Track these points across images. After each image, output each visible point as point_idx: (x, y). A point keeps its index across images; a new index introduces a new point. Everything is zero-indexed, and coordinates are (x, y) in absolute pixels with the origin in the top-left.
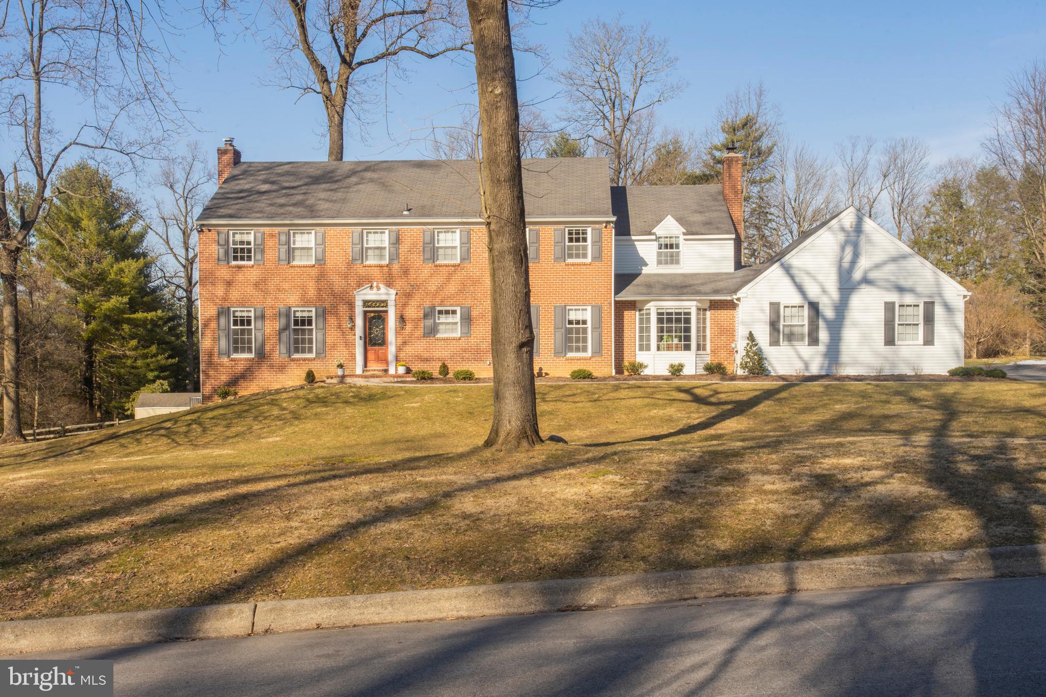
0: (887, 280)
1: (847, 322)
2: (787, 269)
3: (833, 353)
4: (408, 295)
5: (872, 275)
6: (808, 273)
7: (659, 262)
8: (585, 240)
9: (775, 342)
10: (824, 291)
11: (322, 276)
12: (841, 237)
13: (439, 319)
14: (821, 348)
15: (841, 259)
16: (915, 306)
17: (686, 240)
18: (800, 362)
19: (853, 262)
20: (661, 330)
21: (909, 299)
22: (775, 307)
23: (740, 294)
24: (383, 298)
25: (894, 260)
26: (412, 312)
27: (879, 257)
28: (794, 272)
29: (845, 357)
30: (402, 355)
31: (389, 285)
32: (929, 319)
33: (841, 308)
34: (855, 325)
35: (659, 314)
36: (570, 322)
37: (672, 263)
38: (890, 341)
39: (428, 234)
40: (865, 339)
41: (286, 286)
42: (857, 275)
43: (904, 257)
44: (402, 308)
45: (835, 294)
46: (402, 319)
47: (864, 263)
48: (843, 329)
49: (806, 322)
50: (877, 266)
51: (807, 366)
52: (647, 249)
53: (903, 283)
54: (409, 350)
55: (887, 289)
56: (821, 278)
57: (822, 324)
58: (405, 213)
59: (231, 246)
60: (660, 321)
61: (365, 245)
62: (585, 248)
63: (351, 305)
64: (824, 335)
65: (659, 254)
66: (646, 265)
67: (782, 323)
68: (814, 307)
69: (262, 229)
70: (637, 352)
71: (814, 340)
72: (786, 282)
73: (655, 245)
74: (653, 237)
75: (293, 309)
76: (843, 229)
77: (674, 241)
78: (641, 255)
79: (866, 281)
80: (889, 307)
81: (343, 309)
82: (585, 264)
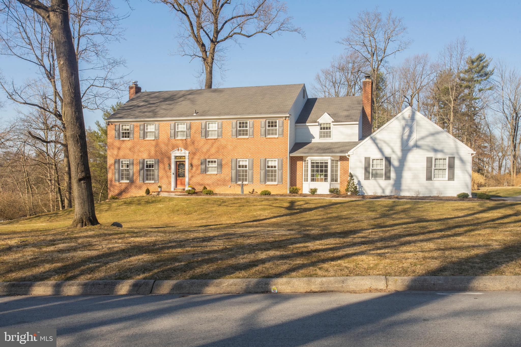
0: (428, 146)
1: (406, 168)
2: (374, 140)
3: (398, 185)
4: (194, 154)
5: (419, 143)
6: (385, 142)
7: (321, 137)
8: (276, 126)
9: (367, 178)
10: (393, 152)
11: (157, 145)
12: (403, 123)
13: (208, 165)
14: (392, 182)
15: (403, 134)
16: (444, 159)
17: (334, 125)
18: (380, 189)
19: (410, 136)
20: (313, 171)
21: (439, 156)
22: (367, 160)
23: (349, 153)
24: (183, 155)
25: (433, 134)
26: (196, 162)
27: (423, 133)
28: (378, 141)
29: (404, 187)
30: (191, 182)
31: (186, 149)
32: (451, 167)
33: (403, 160)
34: (410, 169)
35: (312, 163)
36: (268, 167)
37: (327, 137)
38: (429, 178)
39: (203, 124)
40: (415, 177)
41: (142, 149)
42: (411, 143)
43: (438, 133)
44: (191, 159)
45: (399, 153)
46: (191, 165)
47: (415, 137)
48: (403, 171)
49: (384, 168)
50: (423, 138)
51: (384, 191)
52: (314, 130)
53: (437, 147)
54: (194, 180)
55: (428, 151)
56: (392, 144)
57: (392, 169)
58: (195, 114)
59: (121, 131)
60: (313, 166)
61: (176, 130)
62: (276, 130)
63: (169, 158)
64: (393, 175)
65: (321, 132)
66: (314, 138)
67: (371, 168)
68: (388, 160)
69: (133, 123)
70: (303, 182)
71: (388, 177)
72: (374, 147)
73: (319, 127)
74: (317, 124)
75: (146, 160)
76: (404, 119)
77: (328, 126)
78: (311, 133)
79: (416, 146)
80: (429, 160)
81: (166, 160)
82: (275, 138)
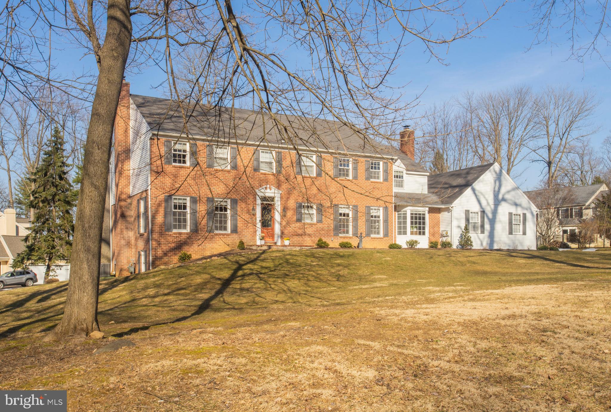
0: (511, 200)
1: (497, 220)
2: (474, 191)
5: (507, 196)
6: (482, 194)
8: (379, 168)
10: (488, 204)
12: (495, 176)
13: (303, 211)
14: (487, 233)
15: (494, 188)
16: (519, 215)
17: (406, 174)
18: (479, 242)
19: (499, 189)
20: (412, 223)
22: (467, 212)
23: (453, 205)
24: (273, 195)
26: (291, 206)
27: (509, 188)
28: (477, 192)
29: (496, 239)
32: (524, 222)
33: (495, 212)
34: (500, 222)
35: (412, 214)
36: (372, 216)
37: (400, 186)
38: (511, 232)
42: (500, 197)
44: (285, 201)
45: (493, 207)
46: (285, 209)
47: (503, 190)
48: (496, 224)
49: (479, 221)
50: (508, 192)
51: (482, 244)
53: (518, 202)
55: (511, 205)
56: (487, 197)
58: (283, 141)
59: (173, 152)
60: (412, 218)
61: (261, 160)
62: (378, 173)
63: (254, 199)
64: (487, 227)
67: (470, 220)
68: (483, 212)
69: (196, 142)
70: (397, 236)
71: (483, 231)
72: (474, 198)
75: (215, 200)
76: (495, 172)
79: (504, 200)
80: (510, 214)
82: (380, 183)
